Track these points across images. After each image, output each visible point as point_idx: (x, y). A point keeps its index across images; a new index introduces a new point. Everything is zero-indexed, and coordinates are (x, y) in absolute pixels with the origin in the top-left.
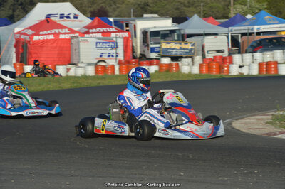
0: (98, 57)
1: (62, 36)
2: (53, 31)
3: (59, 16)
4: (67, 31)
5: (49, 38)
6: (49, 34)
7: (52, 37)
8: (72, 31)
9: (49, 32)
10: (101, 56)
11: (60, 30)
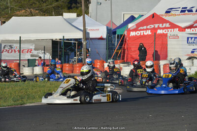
0: (190, 53)
1: (159, 32)
2: (153, 26)
3: (180, 9)
4: (168, 25)
5: (145, 34)
6: (147, 29)
7: (149, 32)
8: (173, 26)
9: (148, 27)
10: (192, 52)
11: (161, 25)
